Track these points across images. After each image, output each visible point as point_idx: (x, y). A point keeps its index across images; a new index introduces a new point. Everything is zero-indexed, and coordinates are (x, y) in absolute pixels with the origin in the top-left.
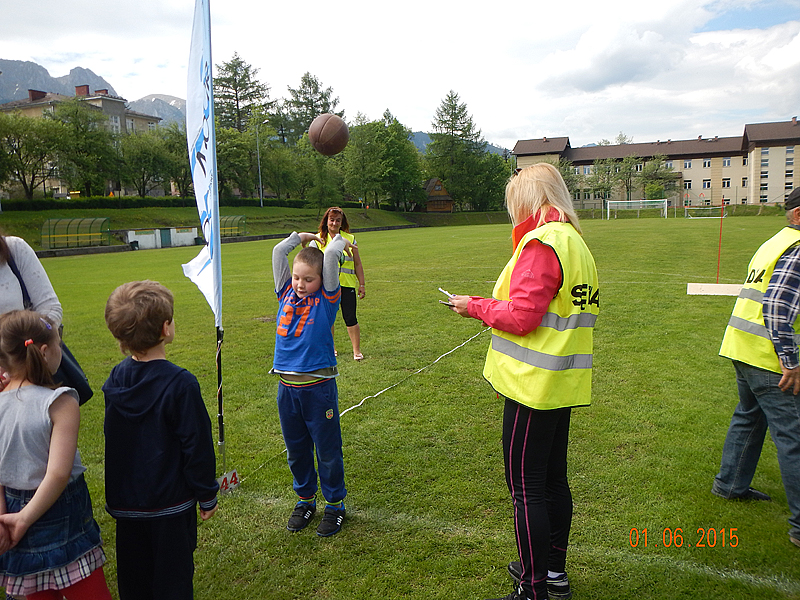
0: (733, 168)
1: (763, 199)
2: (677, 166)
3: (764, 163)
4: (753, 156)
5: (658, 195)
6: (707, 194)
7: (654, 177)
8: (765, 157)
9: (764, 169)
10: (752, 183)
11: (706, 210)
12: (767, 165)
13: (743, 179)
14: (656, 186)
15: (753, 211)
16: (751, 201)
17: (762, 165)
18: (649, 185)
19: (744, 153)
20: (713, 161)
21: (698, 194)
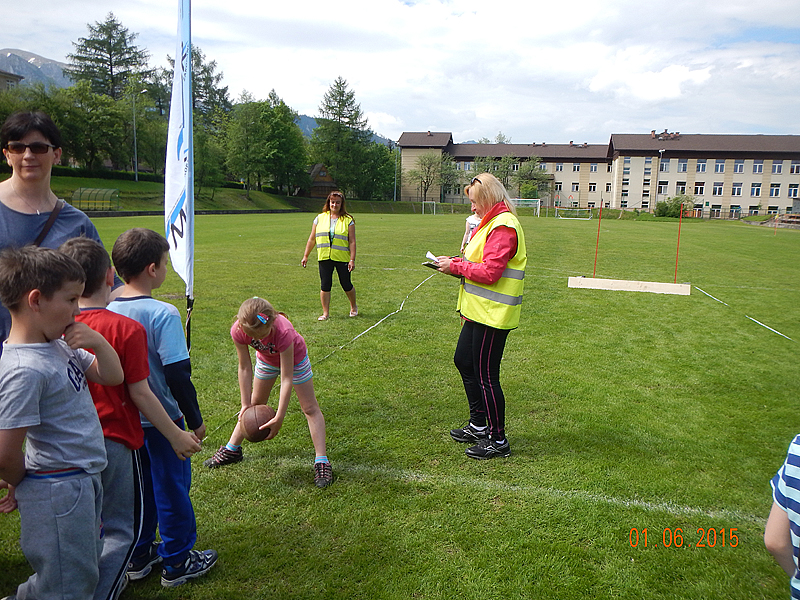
0: (599, 175)
1: (624, 204)
2: (550, 168)
3: (626, 171)
4: (617, 163)
5: (532, 195)
6: (575, 197)
7: (529, 177)
8: (627, 166)
9: (626, 177)
10: (615, 189)
11: (574, 211)
12: (628, 173)
13: (608, 185)
14: (531, 186)
15: (615, 214)
16: (613, 206)
17: (624, 173)
18: (524, 185)
19: (609, 160)
20: (582, 166)
21: (567, 195)
